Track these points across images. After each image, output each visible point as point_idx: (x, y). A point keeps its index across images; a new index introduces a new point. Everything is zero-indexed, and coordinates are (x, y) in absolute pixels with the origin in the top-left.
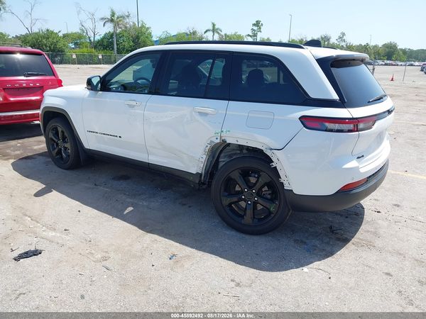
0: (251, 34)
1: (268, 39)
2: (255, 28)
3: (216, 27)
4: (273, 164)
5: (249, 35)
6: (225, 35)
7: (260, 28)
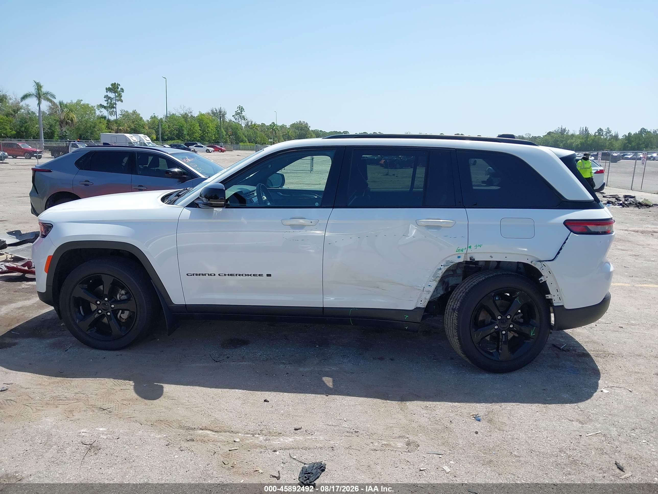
0: (105, 104)
1: (134, 112)
2: (112, 95)
3: (44, 90)
4: (542, 278)
5: (102, 106)
6: (61, 103)
7: (120, 96)
